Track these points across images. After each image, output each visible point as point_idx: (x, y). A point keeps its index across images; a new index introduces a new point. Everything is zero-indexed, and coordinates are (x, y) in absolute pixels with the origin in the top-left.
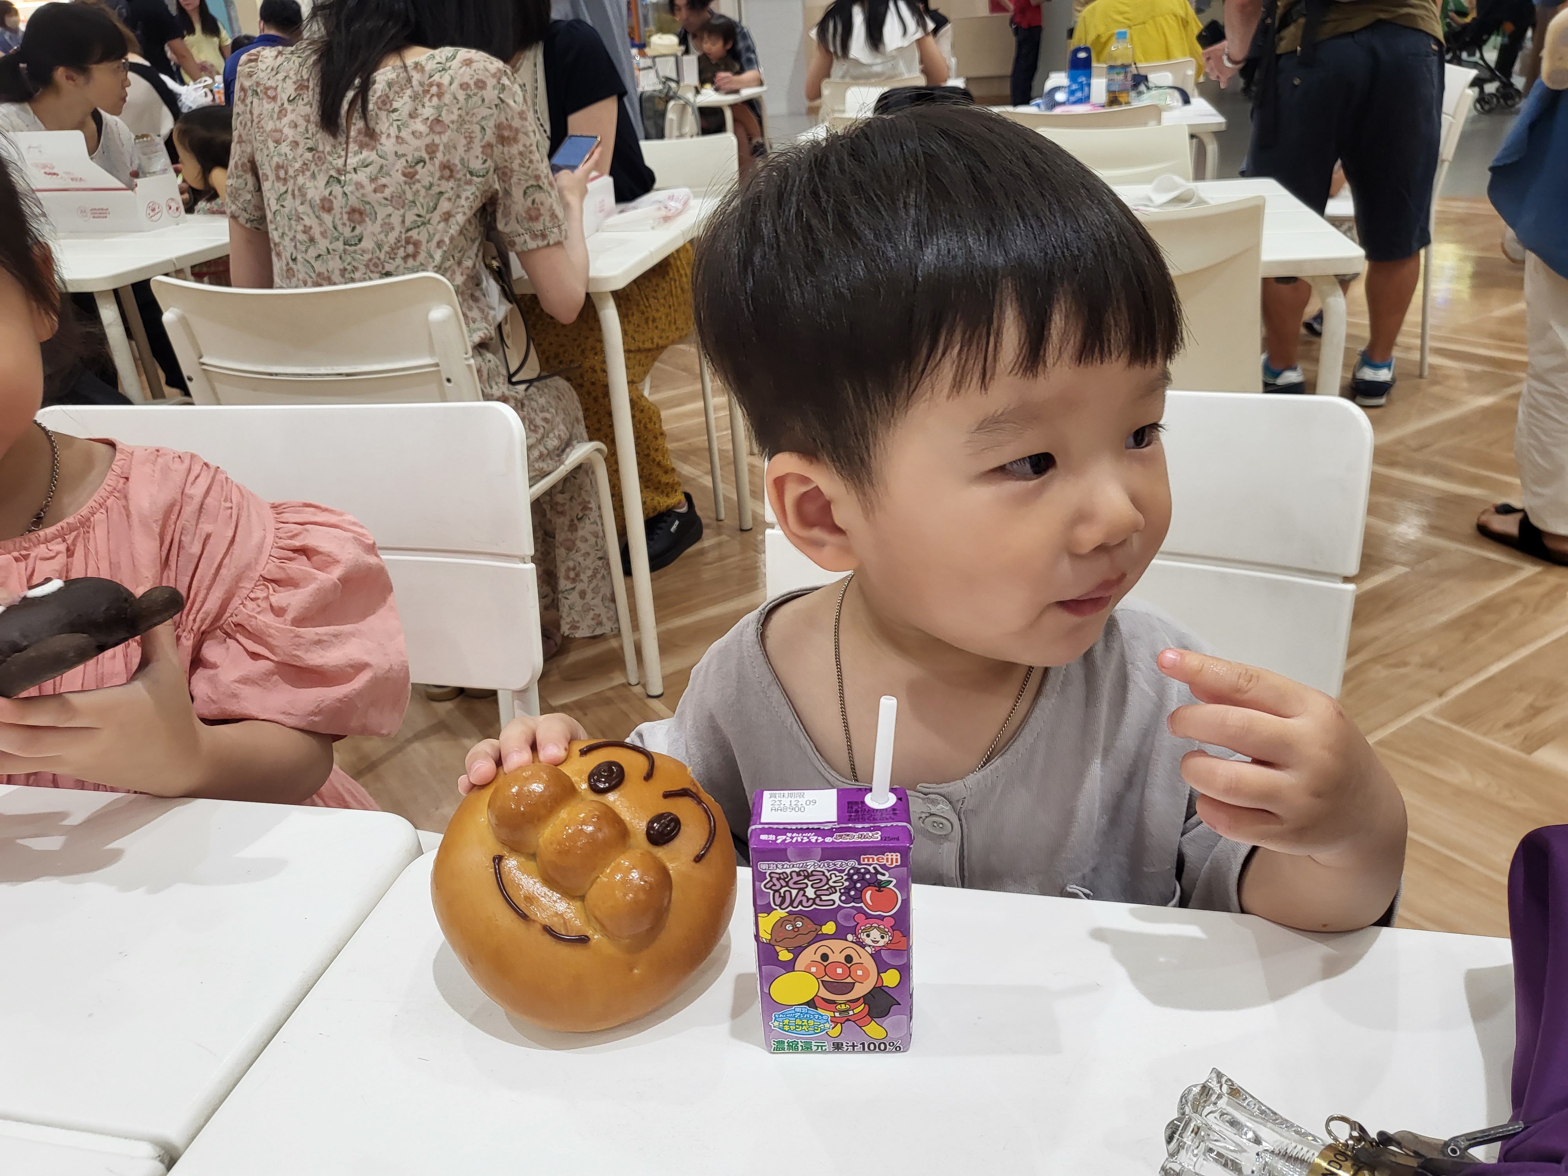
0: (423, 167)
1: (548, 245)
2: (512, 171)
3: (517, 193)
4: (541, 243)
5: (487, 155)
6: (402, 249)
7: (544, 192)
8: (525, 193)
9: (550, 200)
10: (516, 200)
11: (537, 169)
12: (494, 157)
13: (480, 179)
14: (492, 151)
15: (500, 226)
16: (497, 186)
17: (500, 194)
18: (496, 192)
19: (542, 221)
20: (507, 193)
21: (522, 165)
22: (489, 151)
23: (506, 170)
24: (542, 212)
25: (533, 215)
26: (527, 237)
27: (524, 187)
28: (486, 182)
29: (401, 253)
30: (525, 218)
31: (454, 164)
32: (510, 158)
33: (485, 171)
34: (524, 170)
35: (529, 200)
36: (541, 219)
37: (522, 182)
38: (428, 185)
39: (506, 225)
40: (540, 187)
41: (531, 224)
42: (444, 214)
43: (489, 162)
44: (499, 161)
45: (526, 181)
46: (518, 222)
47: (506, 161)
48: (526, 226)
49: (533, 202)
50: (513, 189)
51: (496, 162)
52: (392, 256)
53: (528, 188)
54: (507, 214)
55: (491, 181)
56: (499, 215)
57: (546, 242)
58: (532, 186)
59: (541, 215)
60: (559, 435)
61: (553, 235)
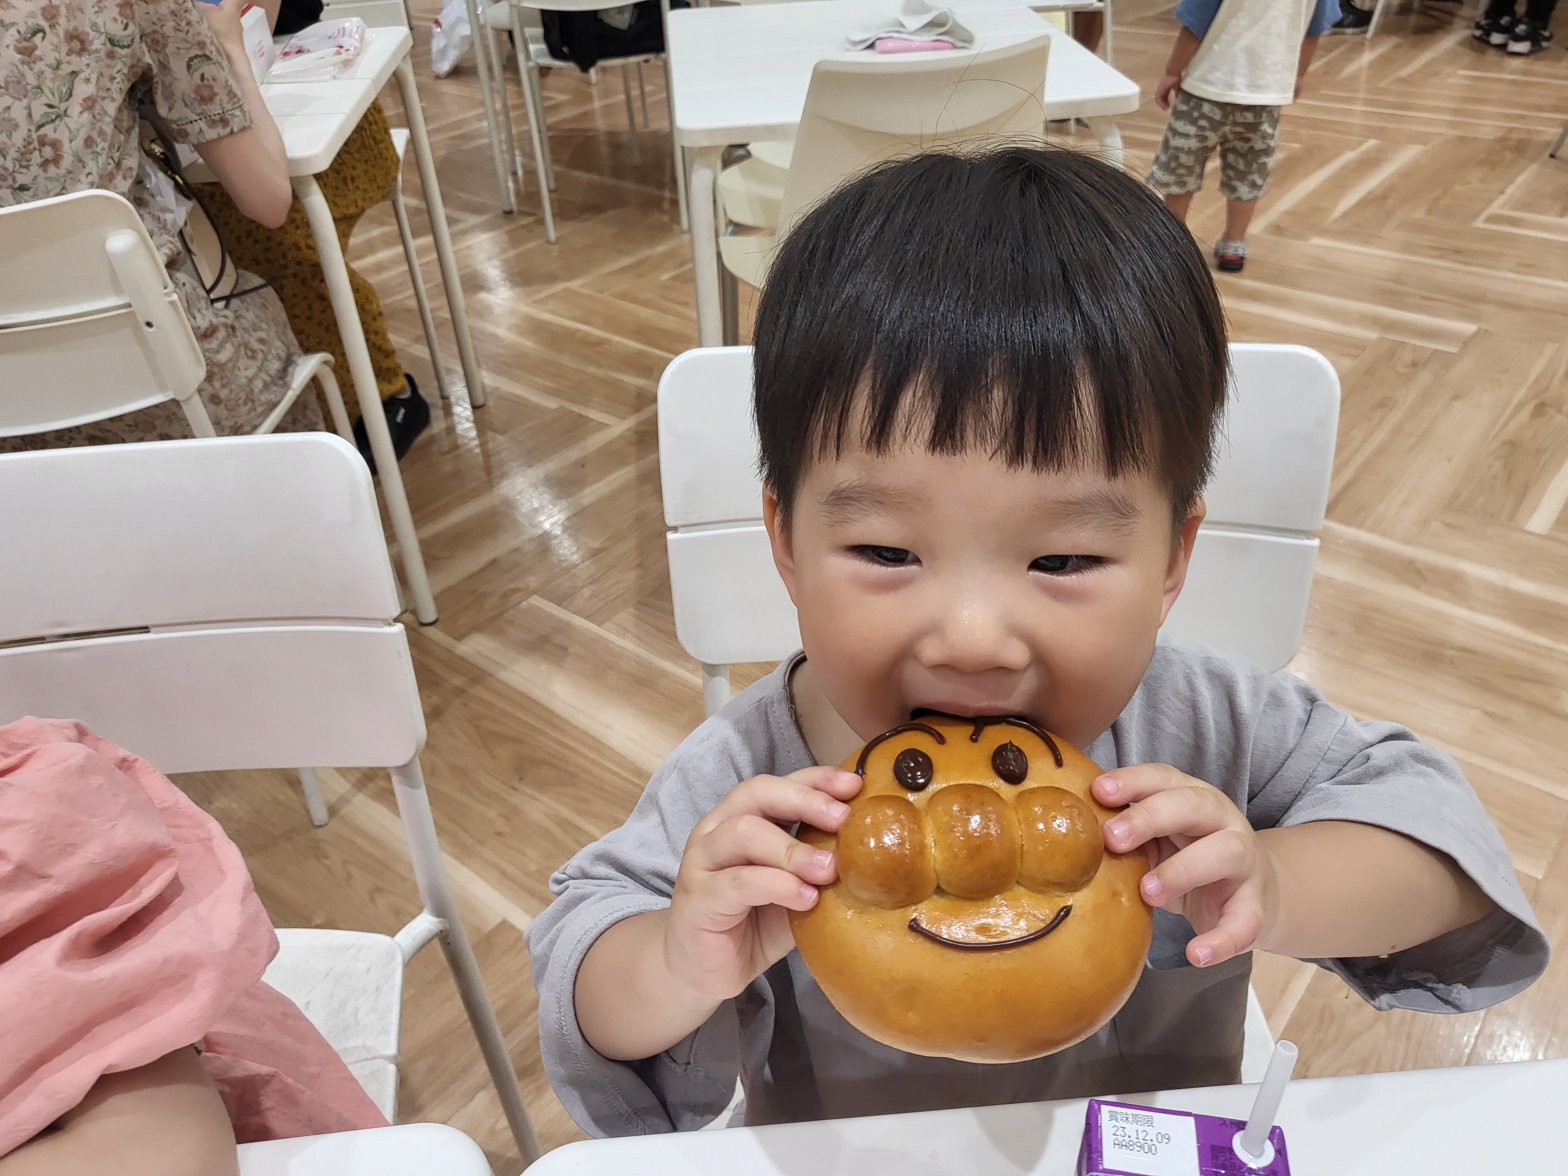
0: (43, 38)
1: (232, 132)
2: (165, 37)
3: (178, 66)
4: (223, 132)
5: (126, 18)
6: (37, 153)
7: (214, 63)
8: (189, 67)
9: (223, 73)
10: (178, 76)
11: (199, 34)
12: (137, 19)
13: (125, 51)
14: (132, 11)
15: (163, 111)
16: (148, 59)
17: (155, 70)
18: (149, 68)
19: (218, 102)
20: (164, 67)
21: (177, 29)
22: (128, 11)
23: (157, 36)
24: (216, 90)
25: (204, 94)
26: (202, 124)
27: (187, 59)
28: (133, 54)
29: (36, 158)
30: (194, 99)
31: (84, 32)
32: (159, 19)
33: (130, 39)
34: (182, 35)
35: (197, 76)
36: (217, 98)
37: (182, 52)
38: (55, 63)
39: (170, 109)
40: (208, 58)
41: (204, 107)
42: (85, 100)
43: (131, 27)
44: (145, 26)
45: (188, 49)
46: (186, 105)
47: (154, 24)
48: (199, 111)
49: (202, 77)
50: (171, 60)
51: (140, 25)
52: (24, 163)
53: (191, 59)
54: (169, 96)
55: (139, 52)
56: (159, 97)
57: (228, 130)
58: (197, 56)
59: (215, 94)
60: (278, 354)
61: (236, 120)
